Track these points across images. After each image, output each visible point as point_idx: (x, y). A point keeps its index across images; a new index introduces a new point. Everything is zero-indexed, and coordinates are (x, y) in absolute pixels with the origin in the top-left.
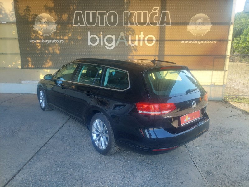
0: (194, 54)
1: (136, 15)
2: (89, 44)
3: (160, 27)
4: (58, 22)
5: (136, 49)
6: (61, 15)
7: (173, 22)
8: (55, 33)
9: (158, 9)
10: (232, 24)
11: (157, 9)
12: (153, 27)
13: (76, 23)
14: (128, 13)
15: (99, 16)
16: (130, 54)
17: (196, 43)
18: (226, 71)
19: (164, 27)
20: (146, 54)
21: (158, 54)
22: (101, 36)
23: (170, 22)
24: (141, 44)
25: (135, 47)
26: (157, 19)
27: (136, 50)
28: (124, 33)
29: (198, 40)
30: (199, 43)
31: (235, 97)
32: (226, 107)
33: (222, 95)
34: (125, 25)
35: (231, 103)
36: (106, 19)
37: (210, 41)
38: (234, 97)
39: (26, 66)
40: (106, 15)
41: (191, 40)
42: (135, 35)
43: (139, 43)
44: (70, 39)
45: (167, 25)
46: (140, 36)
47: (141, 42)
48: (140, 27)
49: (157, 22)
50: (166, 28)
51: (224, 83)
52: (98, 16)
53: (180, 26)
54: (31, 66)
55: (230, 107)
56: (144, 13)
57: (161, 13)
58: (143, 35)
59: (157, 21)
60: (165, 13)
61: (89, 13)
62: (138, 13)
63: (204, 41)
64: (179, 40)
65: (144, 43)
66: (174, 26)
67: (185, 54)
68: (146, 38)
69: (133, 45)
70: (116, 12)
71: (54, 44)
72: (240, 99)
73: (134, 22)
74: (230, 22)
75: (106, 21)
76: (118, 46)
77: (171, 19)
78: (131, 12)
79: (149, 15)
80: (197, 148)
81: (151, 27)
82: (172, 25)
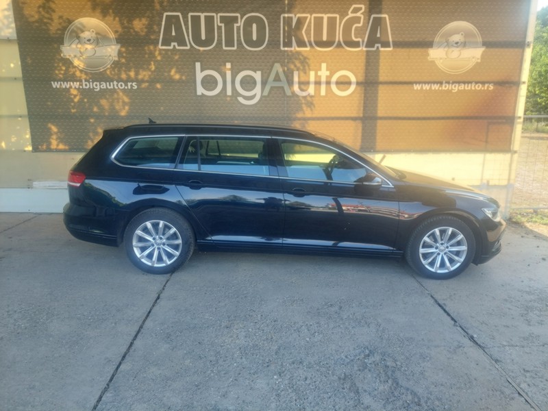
0: (443, 115)
1: (310, 22)
2: (199, 93)
3: (367, 51)
4: (121, 40)
5: (312, 104)
6: (130, 21)
7: (396, 40)
8: (116, 65)
9: (363, 10)
10: (529, 45)
11: (361, 9)
12: (351, 51)
13: (166, 42)
14: (291, 18)
15: (223, 25)
16: (297, 116)
17: (448, 89)
18: (515, 152)
19: (375, 51)
20: (333, 115)
21: (361, 115)
22: (229, 74)
23: (391, 40)
24: (323, 92)
25: (308, 98)
26: (359, 32)
27: (310, 105)
28: (283, 66)
29: (453, 83)
30: (456, 88)
31: (532, 211)
32: (522, 237)
33: (506, 207)
34: (284, 47)
35: (528, 225)
36: (238, 33)
37: (481, 85)
38: (529, 211)
39: (44, 147)
40: (240, 23)
41: (437, 83)
42: (310, 70)
43: (317, 90)
44: (152, 81)
45: (382, 47)
46: (319, 73)
47: (323, 88)
48: (321, 52)
49: (360, 40)
50: (380, 54)
51: (509, 180)
52: (220, 24)
53: (413, 50)
54: (58, 145)
55: (530, 236)
56: (328, 18)
57: (369, 19)
58: (327, 70)
59: (361, 38)
60: (380, 18)
61: (200, 16)
62: (315, 18)
63: (466, 85)
64: (411, 83)
65: (329, 90)
66: (398, 50)
67: (424, 115)
68: (334, 79)
69: (304, 94)
70: (264, 15)
71: (114, 91)
72: (544, 216)
73: (306, 40)
74: (525, 41)
75: (239, 36)
76: (268, 96)
77: (392, 34)
78: (298, 15)
79: (340, 23)
80: (507, 348)
81: (346, 51)
82: (394, 47)
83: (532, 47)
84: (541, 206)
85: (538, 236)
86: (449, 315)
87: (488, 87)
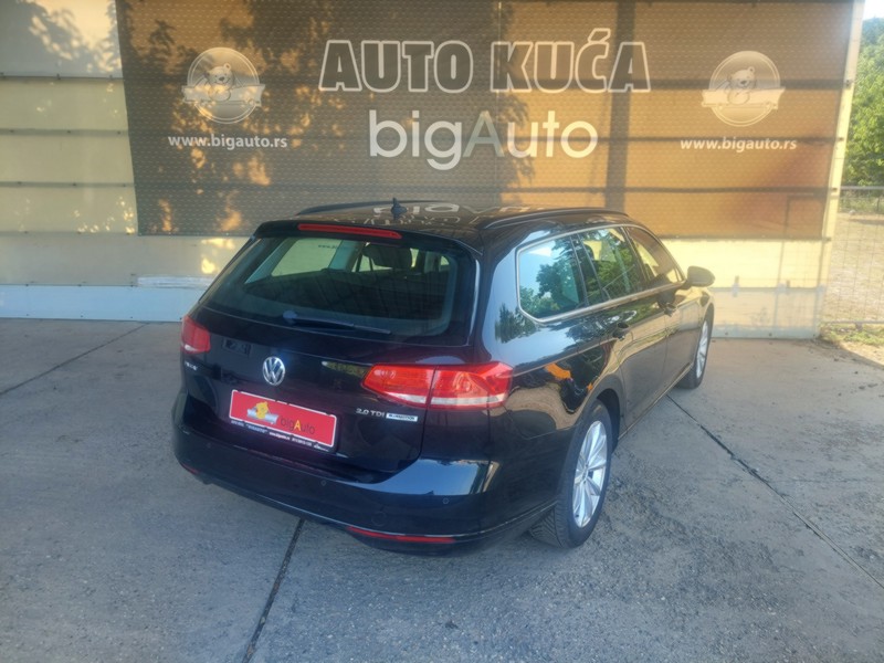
0: (723, 185)
1: (533, 53)
2: (373, 153)
3: (614, 94)
4: (267, 78)
5: (531, 169)
6: (278, 55)
7: (656, 77)
8: (257, 115)
9: (608, 36)
10: (848, 85)
11: (605, 34)
12: (590, 95)
13: (329, 82)
14: (506, 47)
15: (409, 57)
16: (509, 186)
17: (731, 148)
18: (829, 240)
19: (625, 94)
20: (563, 185)
21: (604, 185)
23: (648, 77)
24: (550, 152)
25: (526, 162)
26: (602, 68)
27: (529, 171)
28: (492, 115)
29: (737, 140)
30: (741, 147)
31: (853, 326)
32: (836, 360)
33: (814, 320)
34: (495, 87)
35: (845, 345)
36: (431, 68)
37: (778, 143)
38: (849, 326)
39: (155, 228)
40: (434, 55)
41: (714, 139)
42: (530, 121)
43: (541, 150)
44: (307, 137)
45: (636, 87)
46: (545, 125)
47: (550, 146)
48: (547, 95)
49: (603, 77)
50: (632, 97)
51: (819, 280)
52: (405, 57)
53: (680, 92)
54: (173, 227)
56: (559, 47)
57: (617, 48)
58: (556, 120)
59: (605, 75)
60: (631, 47)
61: (377, 45)
62: (539, 46)
63: (757, 143)
64: (677, 139)
65: (558, 150)
66: (658, 92)
67: (696, 185)
68: (566, 133)
69: (520, 155)
70: (468, 44)
71: (253, 150)
72: (870, 332)
73: (527, 78)
74: (842, 80)
75: (431, 74)
76: (471, 157)
77: (650, 70)
78: (516, 43)
79: (576, 54)
80: (798, 483)
81: (584, 94)
82: (652, 88)
83: (852, 88)
84: (868, 319)
85: (857, 360)
86: (724, 447)
87: (789, 145)
